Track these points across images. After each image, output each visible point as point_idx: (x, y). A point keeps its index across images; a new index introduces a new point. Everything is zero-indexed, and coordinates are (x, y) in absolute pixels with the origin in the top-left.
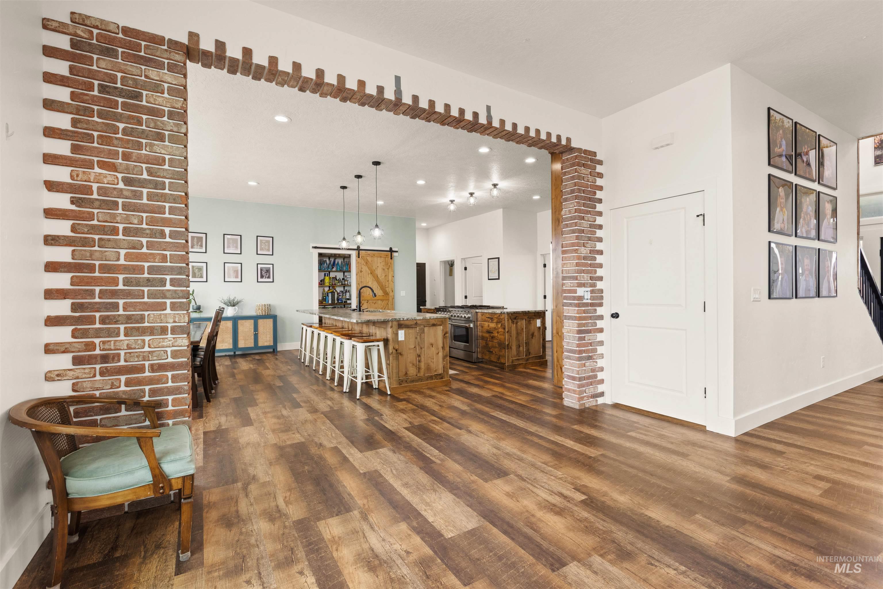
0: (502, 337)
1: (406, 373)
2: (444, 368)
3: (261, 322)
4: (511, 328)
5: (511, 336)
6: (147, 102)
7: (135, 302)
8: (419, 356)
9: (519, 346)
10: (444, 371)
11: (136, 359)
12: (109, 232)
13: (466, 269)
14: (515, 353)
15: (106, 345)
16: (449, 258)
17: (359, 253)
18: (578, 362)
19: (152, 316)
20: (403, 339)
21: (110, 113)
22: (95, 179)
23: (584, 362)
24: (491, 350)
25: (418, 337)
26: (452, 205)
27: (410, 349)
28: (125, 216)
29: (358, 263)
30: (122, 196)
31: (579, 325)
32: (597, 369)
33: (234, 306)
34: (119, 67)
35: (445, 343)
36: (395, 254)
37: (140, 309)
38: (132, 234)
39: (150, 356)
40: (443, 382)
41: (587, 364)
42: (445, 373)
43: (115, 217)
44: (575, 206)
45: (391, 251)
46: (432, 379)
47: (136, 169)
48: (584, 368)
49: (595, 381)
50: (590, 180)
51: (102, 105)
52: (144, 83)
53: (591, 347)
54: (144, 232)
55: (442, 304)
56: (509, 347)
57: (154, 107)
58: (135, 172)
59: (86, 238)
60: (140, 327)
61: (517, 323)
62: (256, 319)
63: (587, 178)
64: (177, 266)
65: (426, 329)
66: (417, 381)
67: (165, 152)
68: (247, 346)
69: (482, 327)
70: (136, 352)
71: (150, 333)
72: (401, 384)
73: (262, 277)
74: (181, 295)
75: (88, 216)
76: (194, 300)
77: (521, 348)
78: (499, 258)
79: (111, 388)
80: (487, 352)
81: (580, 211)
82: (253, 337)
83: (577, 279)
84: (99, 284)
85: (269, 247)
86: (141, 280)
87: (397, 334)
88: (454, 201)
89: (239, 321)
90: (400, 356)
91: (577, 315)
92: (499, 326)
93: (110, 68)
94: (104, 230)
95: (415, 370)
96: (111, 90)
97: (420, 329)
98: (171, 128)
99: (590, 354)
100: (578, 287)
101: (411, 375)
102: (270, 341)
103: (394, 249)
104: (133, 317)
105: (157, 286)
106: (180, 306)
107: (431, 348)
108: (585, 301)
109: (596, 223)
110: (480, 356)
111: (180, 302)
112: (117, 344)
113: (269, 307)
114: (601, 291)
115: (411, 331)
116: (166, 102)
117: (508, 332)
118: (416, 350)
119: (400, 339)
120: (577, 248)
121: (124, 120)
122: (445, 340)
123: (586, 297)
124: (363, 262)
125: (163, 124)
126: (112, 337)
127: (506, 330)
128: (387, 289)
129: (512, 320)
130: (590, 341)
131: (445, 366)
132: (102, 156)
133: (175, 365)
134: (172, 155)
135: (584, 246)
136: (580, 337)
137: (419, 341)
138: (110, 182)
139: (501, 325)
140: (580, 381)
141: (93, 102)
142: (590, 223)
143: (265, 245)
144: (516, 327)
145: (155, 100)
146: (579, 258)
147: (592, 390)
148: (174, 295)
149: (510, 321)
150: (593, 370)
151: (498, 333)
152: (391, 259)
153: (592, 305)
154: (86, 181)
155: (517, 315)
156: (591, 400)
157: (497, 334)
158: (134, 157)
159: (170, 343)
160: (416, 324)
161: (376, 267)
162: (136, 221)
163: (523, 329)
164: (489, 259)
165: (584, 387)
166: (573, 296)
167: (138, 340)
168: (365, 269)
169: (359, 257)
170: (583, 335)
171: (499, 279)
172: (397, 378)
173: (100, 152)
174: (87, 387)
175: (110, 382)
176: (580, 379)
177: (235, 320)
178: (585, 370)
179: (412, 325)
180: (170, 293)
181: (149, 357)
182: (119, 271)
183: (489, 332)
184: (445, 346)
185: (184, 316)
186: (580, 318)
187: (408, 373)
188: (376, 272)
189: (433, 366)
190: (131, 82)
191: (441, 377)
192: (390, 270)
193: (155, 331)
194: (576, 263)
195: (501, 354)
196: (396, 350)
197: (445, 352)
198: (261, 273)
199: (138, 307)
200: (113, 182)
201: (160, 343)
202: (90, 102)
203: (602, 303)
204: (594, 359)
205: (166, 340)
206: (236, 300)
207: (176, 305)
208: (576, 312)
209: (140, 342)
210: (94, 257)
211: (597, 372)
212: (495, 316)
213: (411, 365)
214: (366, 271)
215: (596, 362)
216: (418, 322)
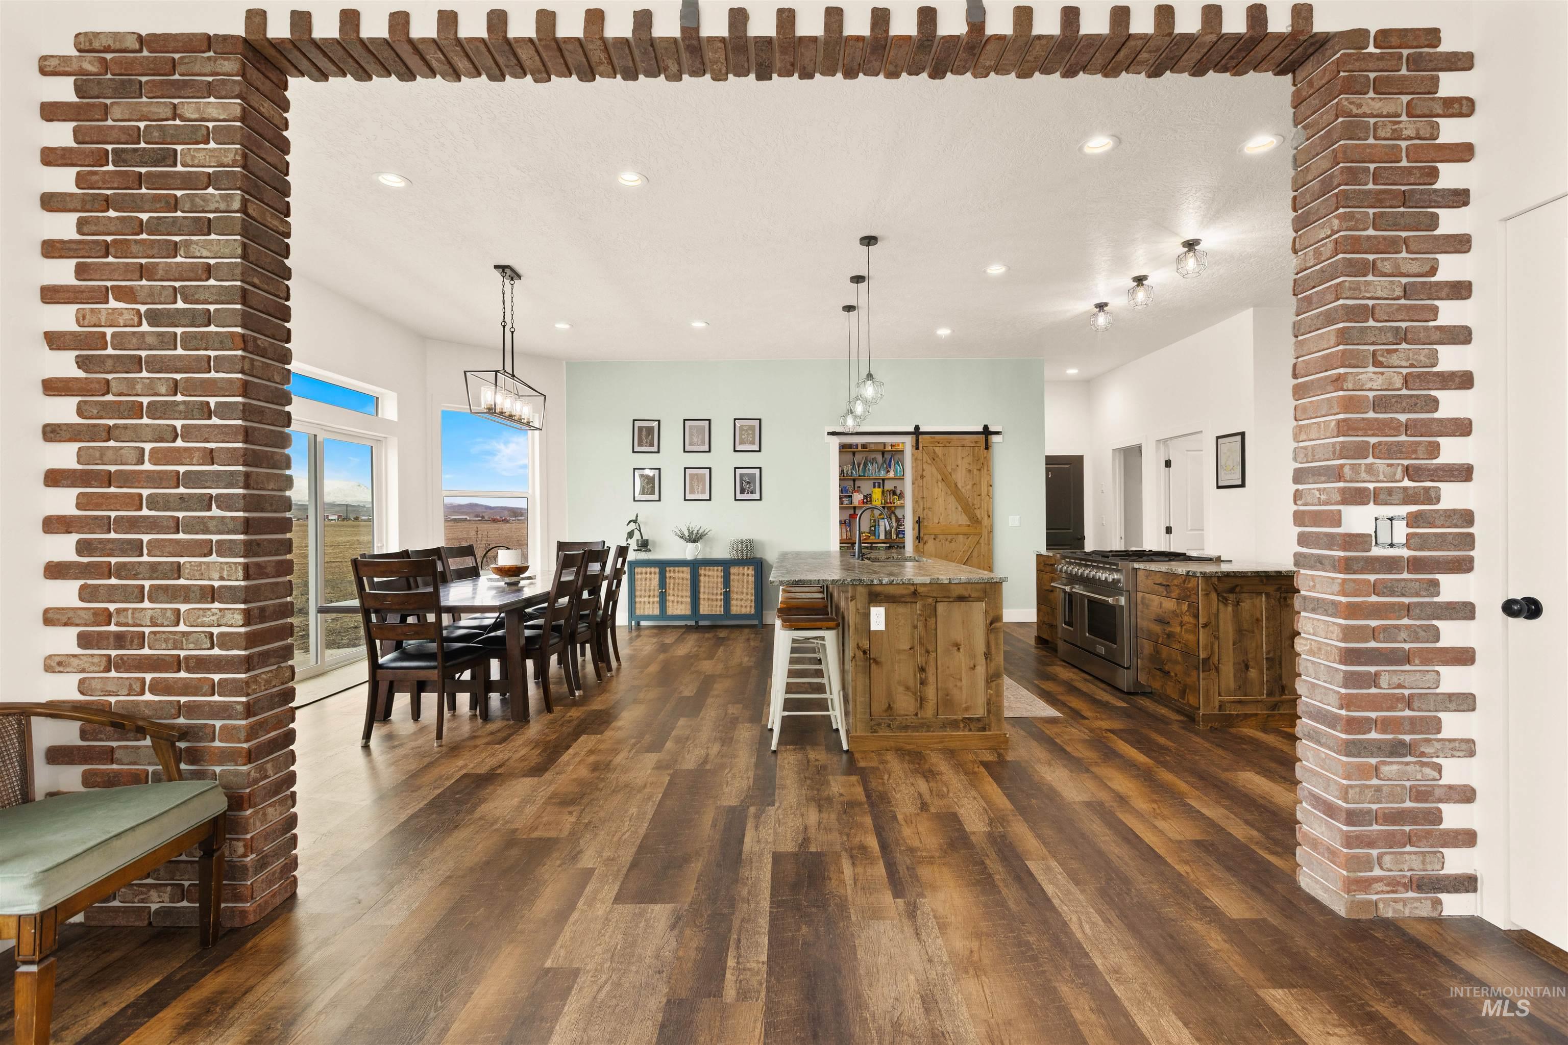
0: (1191, 637)
1: (890, 707)
2: (988, 704)
3: (734, 571)
4: (1217, 615)
5: (1217, 638)
6: (183, 166)
7: (162, 540)
8: (922, 670)
9: (1247, 667)
10: (989, 712)
11: (164, 646)
12: (126, 413)
13: (1168, 464)
14: (1232, 685)
15: (121, 616)
16: (1129, 441)
17: (917, 441)
18: (1344, 759)
19: (188, 566)
20: (882, 627)
21: (127, 198)
22: (107, 319)
23: (1373, 761)
24: (1166, 668)
25: (920, 625)
26: (1102, 313)
27: (899, 652)
28: (148, 381)
29: (915, 459)
30: (143, 346)
31: (1348, 634)
32: (1438, 792)
33: (695, 541)
34: (139, 111)
35: (993, 643)
36: (995, 439)
37: (169, 553)
38: (158, 414)
39: (184, 642)
40: (987, 738)
41: (1385, 769)
42: (992, 718)
43: (134, 385)
44: (1334, 232)
45: (987, 432)
46: (957, 728)
47: (165, 293)
48: (1375, 782)
49: (1429, 833)
50: (1406, 133)
51: (116, 186)
52: (176, 130)
53: (1407, 713)
54: (176, 408)
55: (1117, 545)
56: (1209, 665)
57: (191, 172)
58: (162, 299)
59: (95, 425)
60: (170, 585)
61: (1237, 603)
62: (726, 565)
63: (1389, 127)
64: (226, 471)
65: (941, 607)
66: (916, 728)
67: (209, 255)
68: (713, 613)
69: (1148, 607)
70: (164, 632)
71: (185, 599)
72: (875, 731)
73: (742, 492)
74: (231, 526)
75: (97, 386)
76: (640, 531)
77: (1253, 673)
78: (1243, 435)
79: (128, 695)
80: (1158, 673)
81: (1355, 245)
82: (722, 596)
83: (1340, 478)
84: (113, 508)
85: (754, 438)
86: (171, 499)
87: (867, 616)
88: (1106, 304)
89: (701, 569)
90: (873, 666)
91: (1343, 599)
92: (1185, 607)
93: (127, 117)
94: (119, 411)
95: (912, 701)
96: (128, 157)
97: (924, 606)
98: (217, 205)
99: (1407, 738)
100: (1344, 502)
101: (902, 712)
102: (749, 606)
103: (992, 429)
104: (160, 568)
105: (195, 510)
106: (230, 549)
107: (956, 652)
108: (1376, 552)
109: (1440, 277)
110: (1143, 679)
111: (231, 540)
112: (137, 615)
113: (749, 545)
114: (1467, 517)
115: (902, 610)
116: (210, 156)
117: (1205, 626)
118: (914, 656)
119: (873, 627)
120: (1342, 371)
121: (146, 207)
122: (992, 637)
123: (1384, 538)
124: (926, 458)
125: (204, 200)
126: (130, 602)
127: (1202, 620)
128: (977, 512)
129: (1218, 595)
130: (1406, 692)
131: (994, 699)
132: (115, 277)
133: (221, 661)
134: (220, 257)
135: (1377, 363)
136: (1352, 673)
137: (923, 633)
138: (128, 323)
139: (1189, 606)
140: (1349, 823)
141: (104, 183)
142: (1404, 280)
143: (748, 434)
144: (1236, 614)
145: (193, 157)
146: (1350, 404)
147: (1416, 862)
148: (220, 527)
149: (1214, 596)
150: (1420, 795)
151: (1182, 625)
152: (987, 448)
153: (1415, 565)
154: (95, 326)
155: (1239, 581)
156: (1411, 894)
157: (1178, 629)
158: (161, 272)
159: (214, 618)
160: (915, 593)
161: (954, 467)
162: (163, 390)
163: (1258, 621)
164: (1218, 438)
165: (1371, 844)
166: (1327, 535)
167: (166, 609)
168: (931, 471)
169: (917, 448)
170: (1372, 669)
171: (1243, 485)
172: (868, 716)
173: (114, 270)
174: (96, 689)
175: (127, 683)
176: (1352, 817)
177: (695, 566)
178: (1378, 789)
179: (903, 596)
180: (214, 523)
181: (182, 642)
182: (139, 482)
183: (1161, 621)
184: (993, 650)
185: (236, 568)
186: (1353, 611)
187: (895, 706)
188: (954, 476)
189: (961, 696)
190: (157, 134)
191: (980, 725)
192: (984, 472)
193: (192, 595)
194: (1339, 422)
195: (1189, 681)
196: (865, 652)
197: (993, 665)
198: (741, 484)
199: (167, 549)
200: (131, 322)
201: (198, 618)
202: (100, 184)
203: (1471, 560)
204: (1423, 754)
205: (209, 613)
206: (700, 532)
207: (224, 547)
208: (1336, 588)
209: (169, 614)
210: (105, 459)
211: (1440, 801)
212: (1176, 582)
213: (901, 689)
214: (932, 475)
215: (1439, 768)
216: (921, 590)
